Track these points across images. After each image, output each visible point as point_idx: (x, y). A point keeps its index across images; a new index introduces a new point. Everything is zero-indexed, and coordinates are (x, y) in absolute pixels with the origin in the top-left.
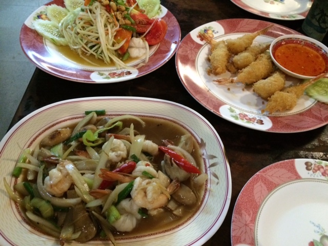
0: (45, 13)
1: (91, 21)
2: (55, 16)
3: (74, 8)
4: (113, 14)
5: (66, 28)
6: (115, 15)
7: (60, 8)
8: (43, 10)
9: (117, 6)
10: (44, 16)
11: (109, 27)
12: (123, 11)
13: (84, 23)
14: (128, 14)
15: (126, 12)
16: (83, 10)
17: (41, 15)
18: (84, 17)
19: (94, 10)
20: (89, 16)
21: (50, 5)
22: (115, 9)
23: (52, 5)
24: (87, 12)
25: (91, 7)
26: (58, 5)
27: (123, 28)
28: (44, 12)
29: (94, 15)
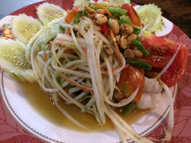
0: (9, 27)
1: (77, 50)
2: (22, 32)
3: (50, 20)
4: (114, 40)
5: (36, 53)
6: (117, 42)
7: (31, 19)
8: (8, 22)
9: (120, 25)
10: (7, 32)
11: (108, 62)
12: (130, 35)
13: (65, 52)
14: (137, 39)
15: (135, 36)
16: (62, 30)
17: (4, 30)
18: (64, 43)
19: (82, 32)
20: (73, 42)
21: (18, 15)
22: (117, 31)
23: (20, 15)
24: (70, 34)
25: (76, 26)
26: (28, 15)
27: (131, 64)
28: (9, 25)
29: (81, 40)
